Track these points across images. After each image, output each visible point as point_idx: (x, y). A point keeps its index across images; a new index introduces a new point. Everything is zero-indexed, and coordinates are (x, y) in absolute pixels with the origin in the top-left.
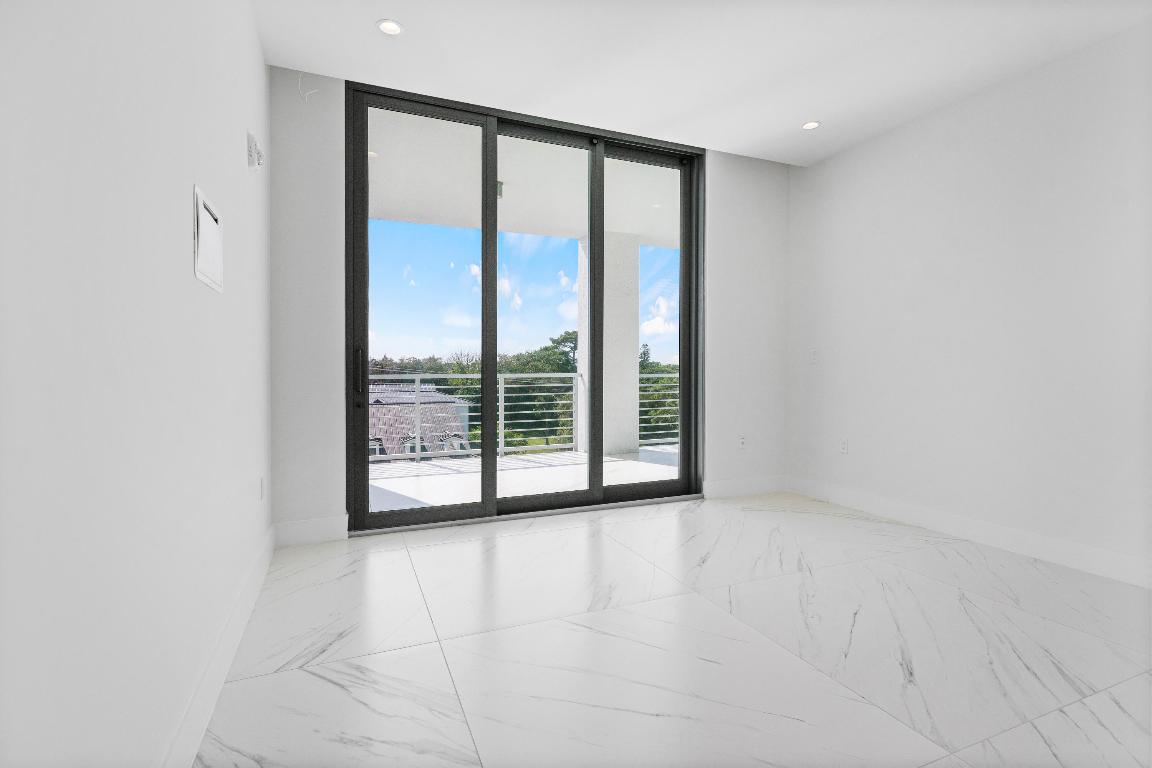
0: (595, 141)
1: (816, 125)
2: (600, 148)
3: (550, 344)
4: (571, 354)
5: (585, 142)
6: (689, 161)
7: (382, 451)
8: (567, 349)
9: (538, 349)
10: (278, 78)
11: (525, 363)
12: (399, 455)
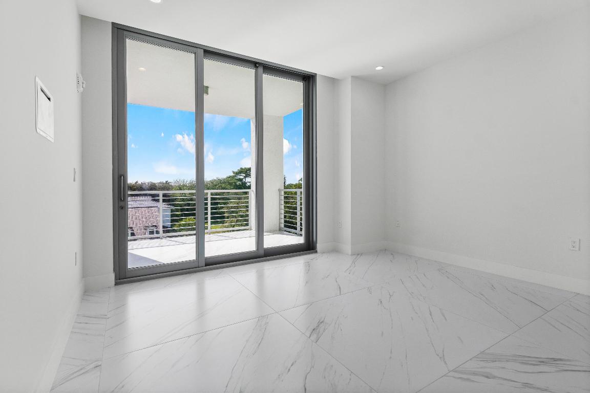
0: (257, 65)
1: (382, 68)
2: (260, 70)
3: (232, 174)
4: (244, 180)
5: (253, 66)
6: (308, 79)
7: (133, 234)
8: (242, 177)
9: (225, 177)
10: (86, 22)
11: (217, 184)
12: (143, 236)
